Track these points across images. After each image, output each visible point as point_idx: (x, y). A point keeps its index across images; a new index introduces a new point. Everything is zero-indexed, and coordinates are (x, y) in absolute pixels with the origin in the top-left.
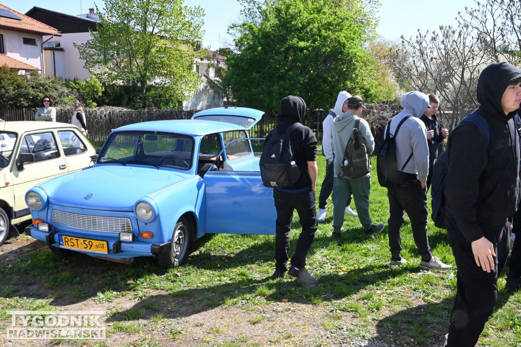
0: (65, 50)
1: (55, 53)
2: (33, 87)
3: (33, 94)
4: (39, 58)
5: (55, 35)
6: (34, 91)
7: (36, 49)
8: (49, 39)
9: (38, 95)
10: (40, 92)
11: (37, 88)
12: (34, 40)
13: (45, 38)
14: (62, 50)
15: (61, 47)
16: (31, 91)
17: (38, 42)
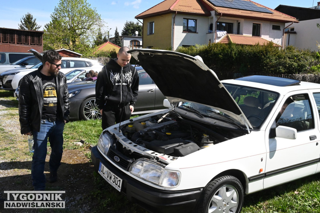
0: (297, 33)
1: (290, 35)
2: (289, 58)
3: (289, 63)
4: (281, 38)
5: (294, 22)
6: (290, 61)
7: (280, 32)
8: (289, 26)
9: (292, 64)
10: (294, 61)
11: (292, 58)
12: (279, 26)
13: (287, 25)
14: (295, 33)
15: (295, 31)
16: (288, 61)
17: (282, 28)
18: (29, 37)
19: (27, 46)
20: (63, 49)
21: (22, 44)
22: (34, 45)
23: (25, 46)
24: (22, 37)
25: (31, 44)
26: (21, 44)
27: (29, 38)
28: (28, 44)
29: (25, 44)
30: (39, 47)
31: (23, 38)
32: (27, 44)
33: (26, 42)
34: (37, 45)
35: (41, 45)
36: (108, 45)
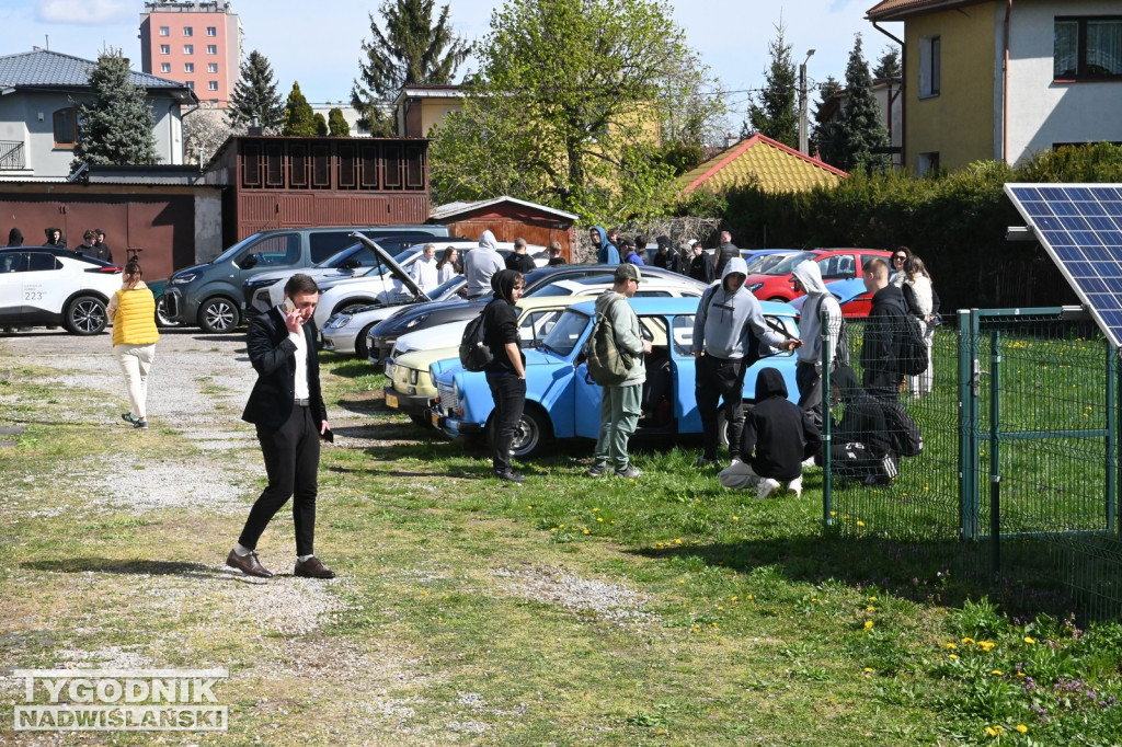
18: (381, 160)
19: (375, 197)
20: (503, 199)
21: (355, 188)
22: (396, 188)
23: (366, 196)
24: (356, 164)
25: (385, 188)
26: (351, 188)
27: (381, 166)
28: (377, 188)
29: (366, 188)
30: (415, 196)
31: (358, 165)
32: (372, 188)
33: (370, 183)
34: (407, 188)
35: (422, 188)
36: (755, 152)
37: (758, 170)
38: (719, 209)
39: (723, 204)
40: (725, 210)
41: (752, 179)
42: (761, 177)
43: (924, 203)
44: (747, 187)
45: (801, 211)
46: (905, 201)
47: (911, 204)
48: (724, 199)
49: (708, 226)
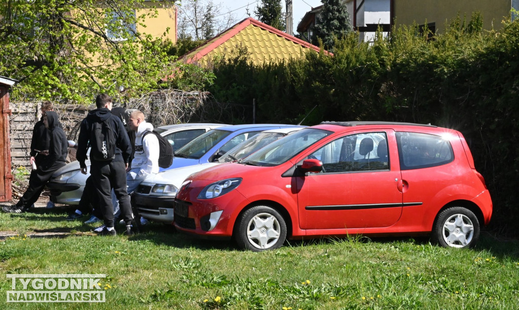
36: (247, 34)
37: (247, 44)
38: (206, 83)
39: (210, 78)
40: (212, 83)
41: (241, 52)
42: (249, 50)
43: (463, 60)
44: (236, 60)
45: (293, 81)
46: (433, 58)
47: (444, 62)
48: (211, 72)
49: (192, 99)
